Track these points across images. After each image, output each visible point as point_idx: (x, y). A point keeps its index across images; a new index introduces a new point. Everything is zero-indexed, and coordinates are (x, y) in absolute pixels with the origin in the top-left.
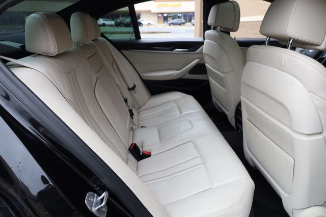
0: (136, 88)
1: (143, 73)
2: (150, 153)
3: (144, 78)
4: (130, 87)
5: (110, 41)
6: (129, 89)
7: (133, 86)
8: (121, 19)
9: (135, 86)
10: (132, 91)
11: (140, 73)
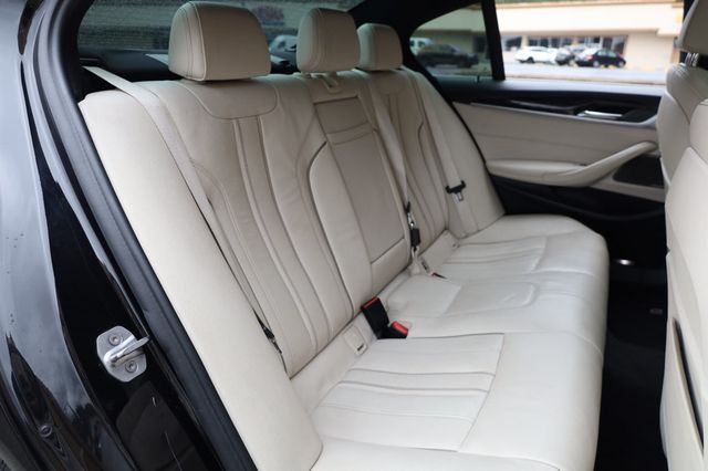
0: (464, 191)
1: (496, 160)
2: (407, 330)
3: (493, 172)
4: (451, 186)
5: (433, 81)
6: (449, 190)
7: (459, 183)
8: (572, 47)
9: (463, 185)
10: (454, 195)
11: (486, 157)
